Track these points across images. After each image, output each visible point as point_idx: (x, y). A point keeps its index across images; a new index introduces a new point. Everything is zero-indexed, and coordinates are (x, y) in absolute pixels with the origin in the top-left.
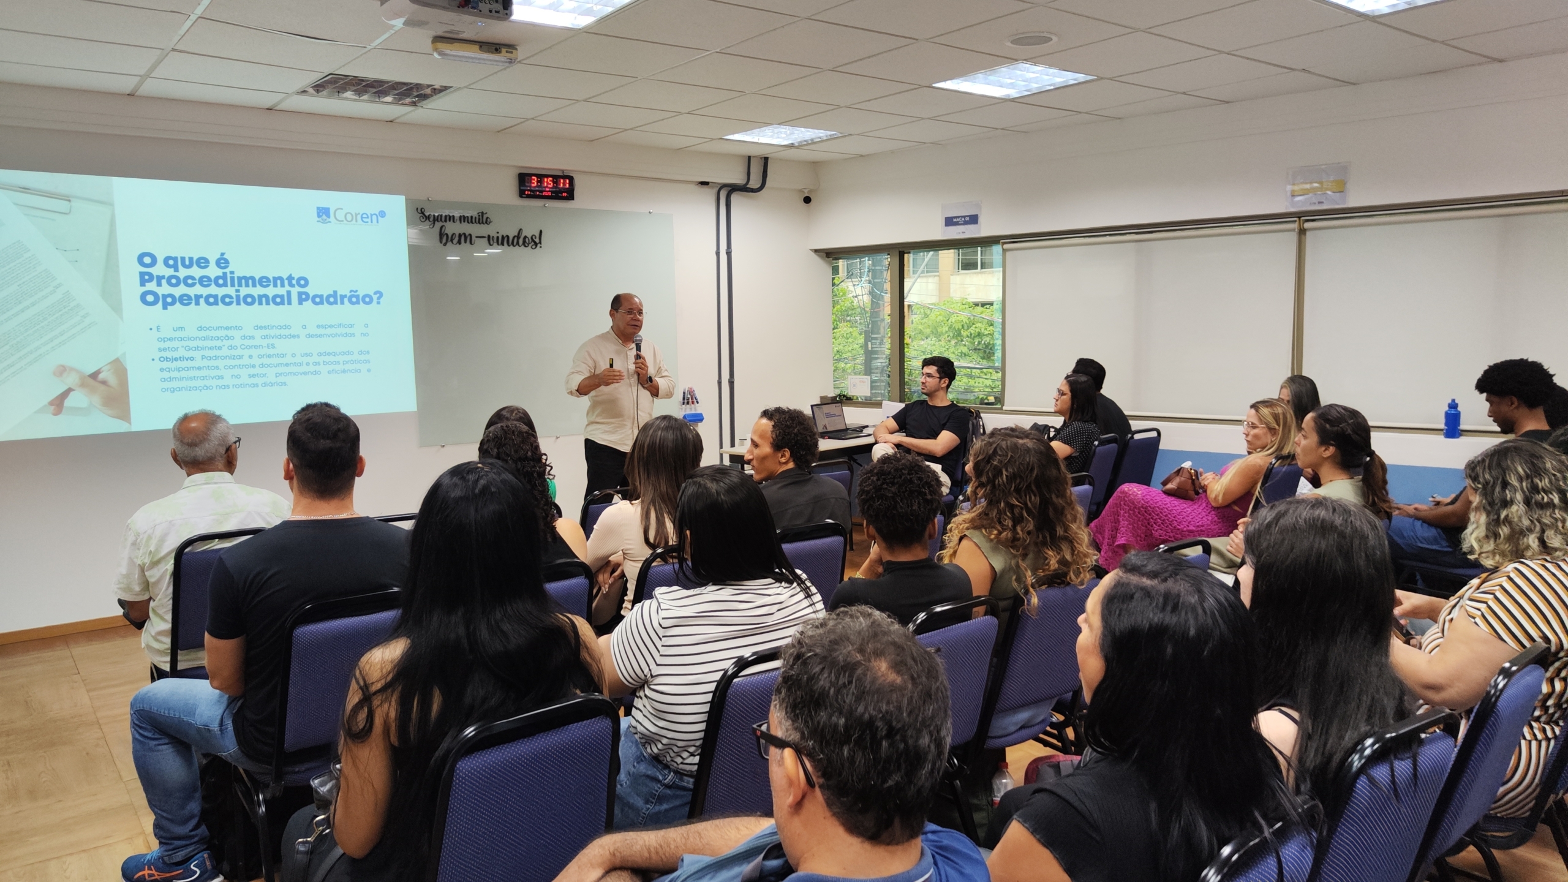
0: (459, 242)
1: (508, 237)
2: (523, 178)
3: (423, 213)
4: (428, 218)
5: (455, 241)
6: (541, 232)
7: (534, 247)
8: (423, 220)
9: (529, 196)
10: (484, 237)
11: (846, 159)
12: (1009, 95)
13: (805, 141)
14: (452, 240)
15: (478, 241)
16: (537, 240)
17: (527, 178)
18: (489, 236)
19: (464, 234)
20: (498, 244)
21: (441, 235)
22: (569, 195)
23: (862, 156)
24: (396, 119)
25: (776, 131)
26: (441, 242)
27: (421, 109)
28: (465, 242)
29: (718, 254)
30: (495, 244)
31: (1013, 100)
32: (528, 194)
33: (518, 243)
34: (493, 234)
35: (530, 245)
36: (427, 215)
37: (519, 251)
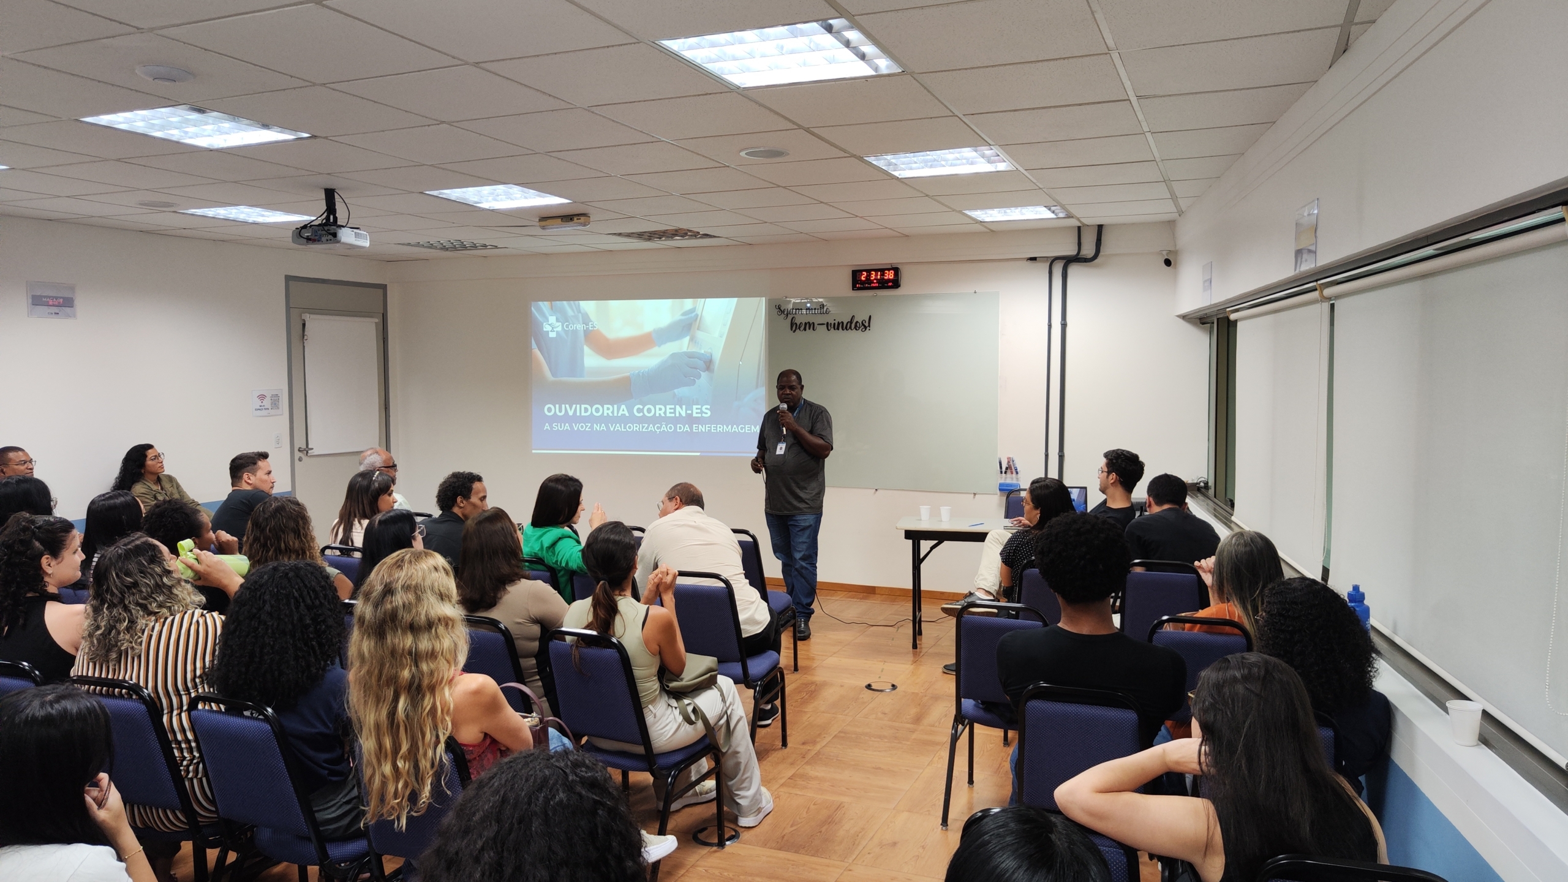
0: (805, 329)
1: (842, 323)
2: (856, 274)
3: (779, 308)
4: (783, 312)
5: (802, 328)
6: (870, 317)
7: (864, 330)
8: (779, 314)
9: (859, 289)
10: (824, 324)
14: (799, 328)
15: (819, 328)
16: (867, 324)
17: (858, 273)
18: (828, 323)
19: (809, 323)
20: (834, 329)
21: (792, 324)
22: (895, 284)
26: (792, 330)
28: (809, 329)
29: (1050, 325)
30: (832, 329)
32: (858, 287)
33: (850, 328)
34: (832, 321)
35: (861, 329)
36: (783, 310)
37: (852, 334)
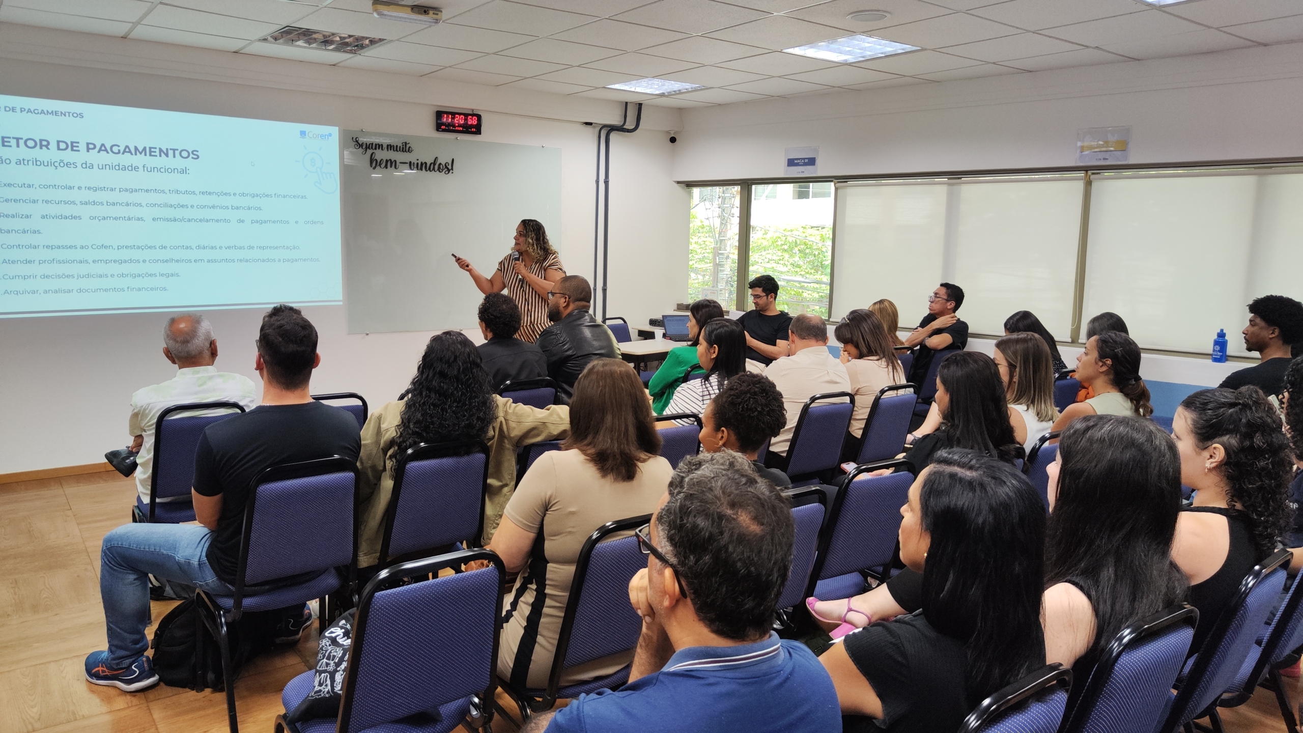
0: (386, 167)
1: (426, 163)
2: (439, 114)
3: (357, 141)
4: (361, 146)
5: (383, 165)
6: (453, 160)
7: (447, 172)
8: (356, 146)
9: (444, 130)
10: (407, 163)
11: (706, 107)
12: (846, 60)
13: (674, 91)
14: (380, 165)
15: (401, 166)
16: (450, 167)
17: (442, 115)
18: (410, 162)
19: (390, 160)
20: (418, 169)
21: (372, 160)
22: (476, 130)
23: (720, 104)
24: (338, 63)
25: (650, 82)
26: (372, 166)
27: (359, 56)
28: (391, 167)
29: (597, 182)
30: (416, 169)
31: (850, 64)
33: (434, 169)
34: (414, 161)
35: (444, 171)
36: (361, 143)
37: (435, 176)
